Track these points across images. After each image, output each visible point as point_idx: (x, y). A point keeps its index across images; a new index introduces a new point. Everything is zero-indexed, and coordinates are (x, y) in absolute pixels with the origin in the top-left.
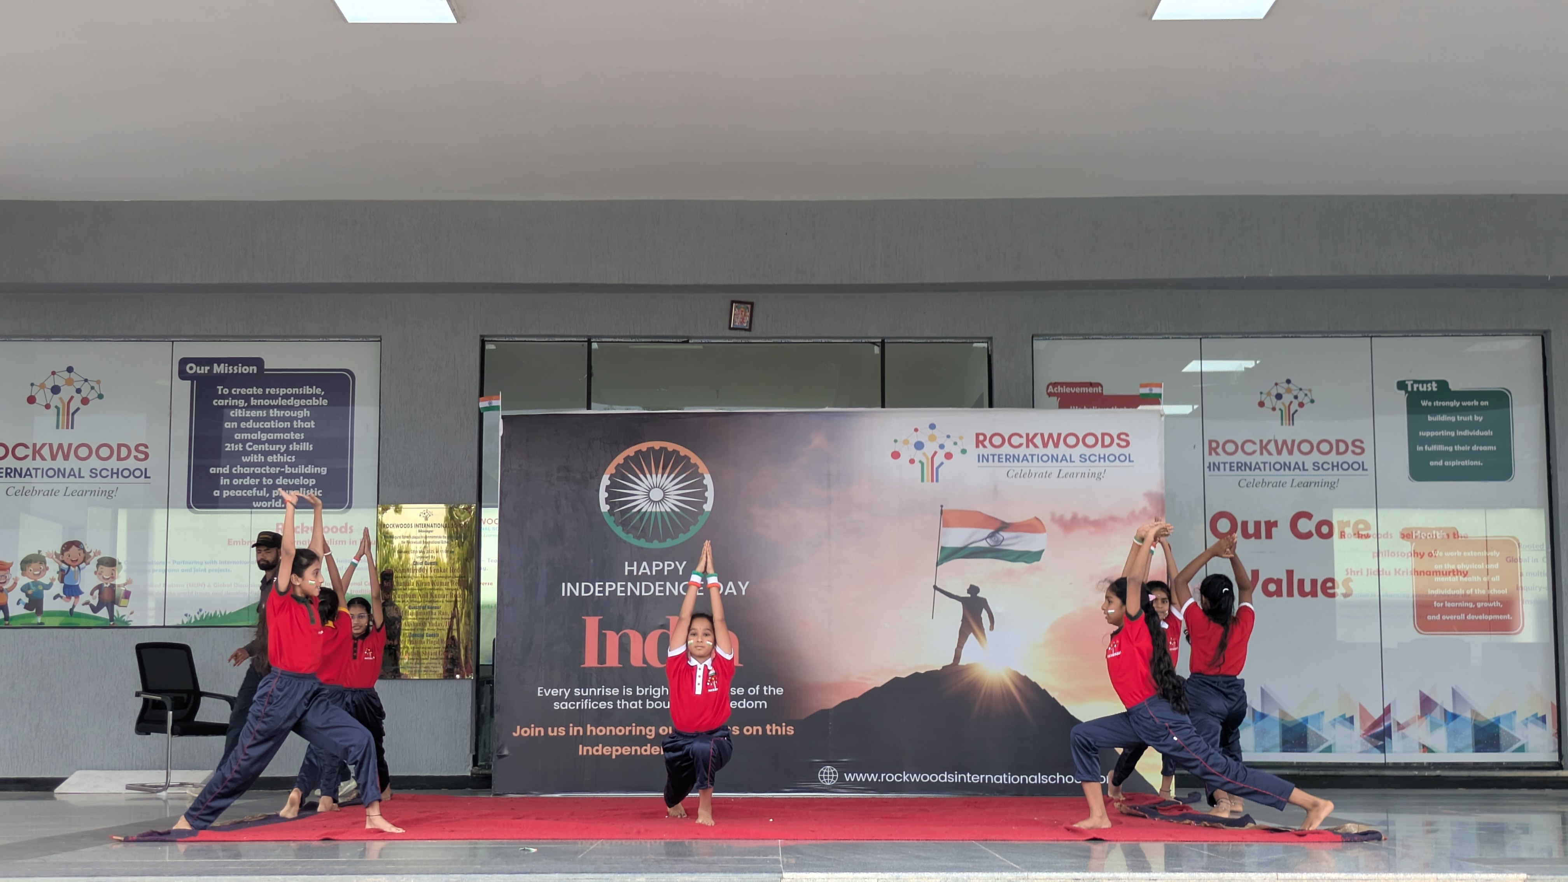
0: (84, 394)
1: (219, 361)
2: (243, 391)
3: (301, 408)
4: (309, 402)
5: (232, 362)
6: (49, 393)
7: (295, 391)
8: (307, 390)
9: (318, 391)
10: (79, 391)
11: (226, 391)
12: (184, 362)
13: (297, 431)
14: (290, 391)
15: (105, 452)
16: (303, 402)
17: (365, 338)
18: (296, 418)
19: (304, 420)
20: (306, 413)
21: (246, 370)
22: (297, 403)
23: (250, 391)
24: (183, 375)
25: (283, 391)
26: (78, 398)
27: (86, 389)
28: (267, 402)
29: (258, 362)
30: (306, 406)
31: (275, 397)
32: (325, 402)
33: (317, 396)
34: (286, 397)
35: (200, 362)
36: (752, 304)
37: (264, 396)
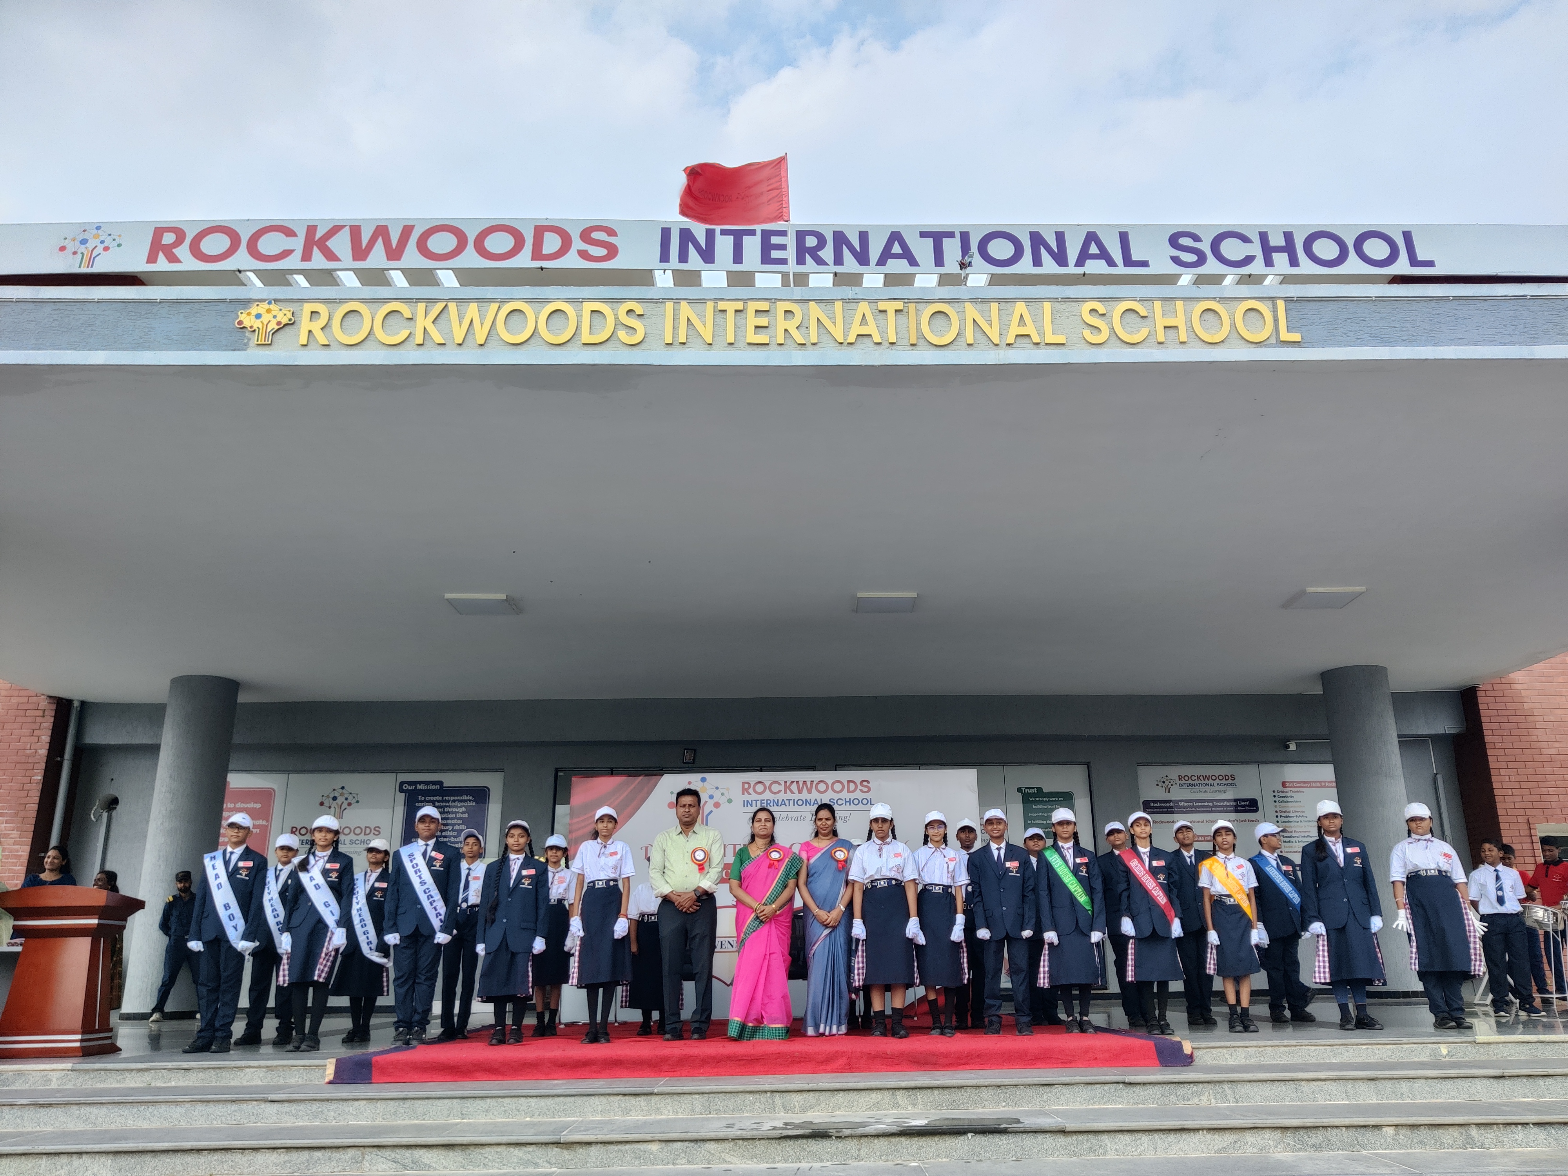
0: (349, 801)
1: (420, 783)
2: (432, 798)
3: (461, 807)
4: (466, 804)
5: (427, 783)
6: (331, 800)
7: (458, 798)
8: (465, 798)
9: (471, 798)
10: (346, 799)
11: (423, 798)
12: (402, 783)
13: (458, 819)
14: (456, 798)
15: (358, 831)
16: (462, 804)
17: (496, 770)
18: (458, 812)
19: (462, 813)
20: (464, 809)
21: (434, 787)
22: (460, 804)
23: (435, 798)
24: (401, 790)
25: (452, 798)
26: (346, 803)
27: (350, 798)
28: (444, 804)
29: (440, 783)
30: (464, 806)
31: (448, 801)
32: (474, 804)
33: (470, 801)
34: (454, 801)
35: (410, 783)
36: (695, 750)
37: (442, 801)
